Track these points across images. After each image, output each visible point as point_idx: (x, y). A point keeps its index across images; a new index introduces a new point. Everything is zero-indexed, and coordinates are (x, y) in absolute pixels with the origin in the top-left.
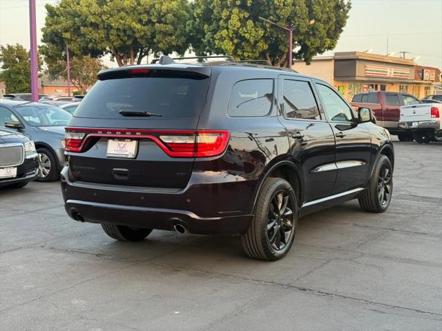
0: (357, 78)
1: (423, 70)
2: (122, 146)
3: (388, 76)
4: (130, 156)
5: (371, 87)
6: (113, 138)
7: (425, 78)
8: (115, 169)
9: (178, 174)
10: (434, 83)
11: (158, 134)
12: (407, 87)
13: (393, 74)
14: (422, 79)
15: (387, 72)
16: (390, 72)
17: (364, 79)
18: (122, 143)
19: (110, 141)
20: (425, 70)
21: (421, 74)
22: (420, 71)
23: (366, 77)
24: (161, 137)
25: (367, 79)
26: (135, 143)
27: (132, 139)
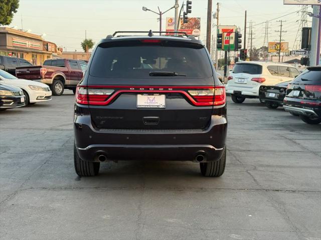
0: (8, 48)
1: (47, 44)
2: (151, 99)
3: (27, 47)
4: (161, 107)
5: (14, 55)
6: (142, 93)
7: (49, 50)
8: (145, 117)
9: (201, 118)
10: (53, 54)
11: (187, 89)
12: (36, 55)
13: (30, 46)
14: (47, 50)
15: (26, 44)
16: (29, 44)
17: (12, 48)
18: (151, 97)
19: (139, 96)
20: (49, 44)
21: (46, 47)
22: (46, 44)
23: (14, 47)
24: (189, 91)
25: (14, 48)
26: (163, 96)
27: (160, 93)
